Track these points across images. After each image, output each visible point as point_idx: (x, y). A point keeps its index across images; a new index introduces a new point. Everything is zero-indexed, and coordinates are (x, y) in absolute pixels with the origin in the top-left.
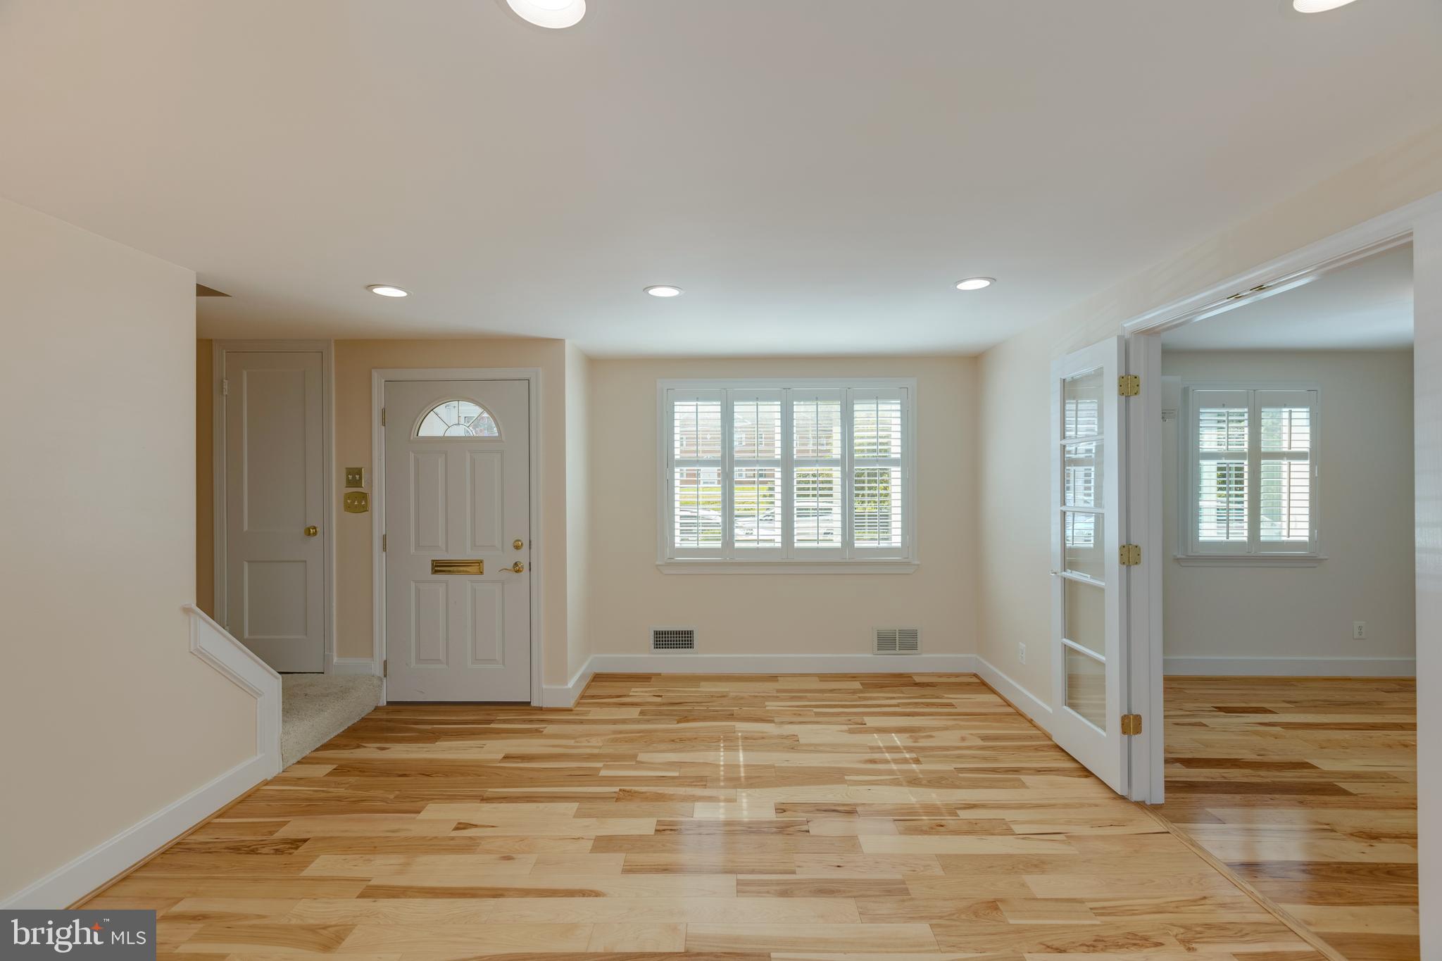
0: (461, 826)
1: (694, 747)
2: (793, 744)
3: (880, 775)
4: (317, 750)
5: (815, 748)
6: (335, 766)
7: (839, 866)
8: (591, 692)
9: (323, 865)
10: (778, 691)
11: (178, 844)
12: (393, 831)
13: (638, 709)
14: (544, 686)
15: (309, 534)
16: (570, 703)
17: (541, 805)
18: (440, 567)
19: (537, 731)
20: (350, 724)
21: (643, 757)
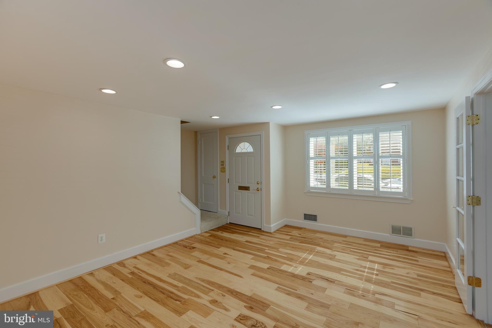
0: (225, 254)
1: (298, 250)
2: (332, 258)
3: (356, 275)
4: (210, 230)
5: (339, 261)
6: (210, 234)
7: (312, 294)
8: (281, 230)
9: (196, 253)
10: (343, 241)
11: (177, 242)
12: (212, 251)
13: (290, 237)
14: (264, 225)
15: (214, 178)
16: (272, 231)
17: (245, 254)
18: (241, 188)
19: (259, 237)
20: (219, 226)
21: (281, 250)
